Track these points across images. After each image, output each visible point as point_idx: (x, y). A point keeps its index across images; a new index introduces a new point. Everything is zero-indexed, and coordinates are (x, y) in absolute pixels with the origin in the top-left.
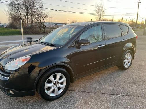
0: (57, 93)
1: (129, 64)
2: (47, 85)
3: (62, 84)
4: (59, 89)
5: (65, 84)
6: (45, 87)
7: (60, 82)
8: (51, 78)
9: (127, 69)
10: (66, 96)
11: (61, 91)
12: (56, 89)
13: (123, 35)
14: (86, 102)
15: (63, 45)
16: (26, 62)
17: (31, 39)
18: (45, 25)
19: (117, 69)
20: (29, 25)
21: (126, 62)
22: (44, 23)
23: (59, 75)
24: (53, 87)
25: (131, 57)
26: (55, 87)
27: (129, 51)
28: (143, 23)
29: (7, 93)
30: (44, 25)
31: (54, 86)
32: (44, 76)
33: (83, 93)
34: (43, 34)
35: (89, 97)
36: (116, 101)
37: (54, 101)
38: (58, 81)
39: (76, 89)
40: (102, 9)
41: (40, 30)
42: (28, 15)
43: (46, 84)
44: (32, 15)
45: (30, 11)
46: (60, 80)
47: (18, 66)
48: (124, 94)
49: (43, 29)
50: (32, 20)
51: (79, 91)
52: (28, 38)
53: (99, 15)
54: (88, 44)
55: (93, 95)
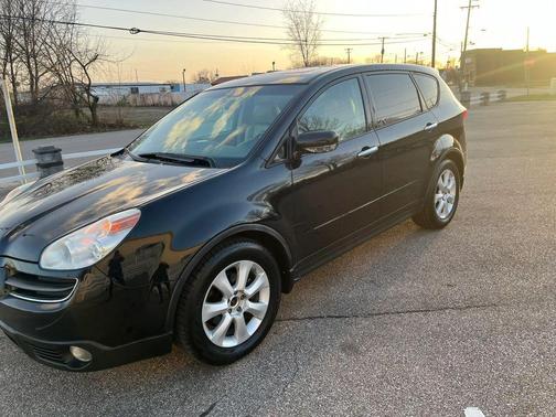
0: (244, 332)
1: (451, 206)
2: (210, 310)
3: (255, 298)
4: (248, 317)
5: (265, 299)
6: (205, 319)
7: (251, 291)
8: (221, 281)
9: (446, 224)
10: (271, 339)
11: (256, 323)
12: (240, 318)
13: (424, 108)
14: (350, 349)
15: (244, 159)
16: (125, 233)
17: (56, 152)
18: (93, 93)
19: (414, 227)
20: (28, 99)
21: (442, 203)
22: (88, 88)
23: (244, 268)
24: (227, 314)
25: (453, 182)
26: (234, 313)
27: (448, 161)
28: (451, 65)
29: (62, 362)
30: (89, 95)
31: (230, 311)
32: (198, 277)
33: (329, 321)
34: (92, 132)
35: (354, 330)
36: (446, 330)
37: (239, 364)
38: (242, 291)
39: (298, 314)
40: (308, 22)
41: (77, 115)
42: (13, 55)
43: (205, 305)
44: (30, 56)
45: (21, 40)
46: (249, 284)
47: (100, 250)
48: (461, 304)
49: (88, 112)
50: (34, 80)
51: (310, 318)
52: (41, 152)
53: (302, 44)
54: (333, 146)
55: (365, 323)
